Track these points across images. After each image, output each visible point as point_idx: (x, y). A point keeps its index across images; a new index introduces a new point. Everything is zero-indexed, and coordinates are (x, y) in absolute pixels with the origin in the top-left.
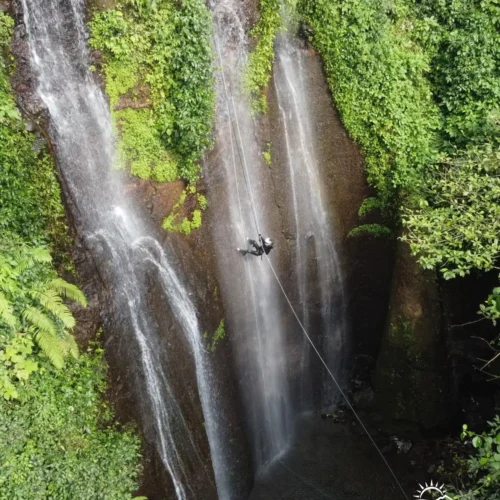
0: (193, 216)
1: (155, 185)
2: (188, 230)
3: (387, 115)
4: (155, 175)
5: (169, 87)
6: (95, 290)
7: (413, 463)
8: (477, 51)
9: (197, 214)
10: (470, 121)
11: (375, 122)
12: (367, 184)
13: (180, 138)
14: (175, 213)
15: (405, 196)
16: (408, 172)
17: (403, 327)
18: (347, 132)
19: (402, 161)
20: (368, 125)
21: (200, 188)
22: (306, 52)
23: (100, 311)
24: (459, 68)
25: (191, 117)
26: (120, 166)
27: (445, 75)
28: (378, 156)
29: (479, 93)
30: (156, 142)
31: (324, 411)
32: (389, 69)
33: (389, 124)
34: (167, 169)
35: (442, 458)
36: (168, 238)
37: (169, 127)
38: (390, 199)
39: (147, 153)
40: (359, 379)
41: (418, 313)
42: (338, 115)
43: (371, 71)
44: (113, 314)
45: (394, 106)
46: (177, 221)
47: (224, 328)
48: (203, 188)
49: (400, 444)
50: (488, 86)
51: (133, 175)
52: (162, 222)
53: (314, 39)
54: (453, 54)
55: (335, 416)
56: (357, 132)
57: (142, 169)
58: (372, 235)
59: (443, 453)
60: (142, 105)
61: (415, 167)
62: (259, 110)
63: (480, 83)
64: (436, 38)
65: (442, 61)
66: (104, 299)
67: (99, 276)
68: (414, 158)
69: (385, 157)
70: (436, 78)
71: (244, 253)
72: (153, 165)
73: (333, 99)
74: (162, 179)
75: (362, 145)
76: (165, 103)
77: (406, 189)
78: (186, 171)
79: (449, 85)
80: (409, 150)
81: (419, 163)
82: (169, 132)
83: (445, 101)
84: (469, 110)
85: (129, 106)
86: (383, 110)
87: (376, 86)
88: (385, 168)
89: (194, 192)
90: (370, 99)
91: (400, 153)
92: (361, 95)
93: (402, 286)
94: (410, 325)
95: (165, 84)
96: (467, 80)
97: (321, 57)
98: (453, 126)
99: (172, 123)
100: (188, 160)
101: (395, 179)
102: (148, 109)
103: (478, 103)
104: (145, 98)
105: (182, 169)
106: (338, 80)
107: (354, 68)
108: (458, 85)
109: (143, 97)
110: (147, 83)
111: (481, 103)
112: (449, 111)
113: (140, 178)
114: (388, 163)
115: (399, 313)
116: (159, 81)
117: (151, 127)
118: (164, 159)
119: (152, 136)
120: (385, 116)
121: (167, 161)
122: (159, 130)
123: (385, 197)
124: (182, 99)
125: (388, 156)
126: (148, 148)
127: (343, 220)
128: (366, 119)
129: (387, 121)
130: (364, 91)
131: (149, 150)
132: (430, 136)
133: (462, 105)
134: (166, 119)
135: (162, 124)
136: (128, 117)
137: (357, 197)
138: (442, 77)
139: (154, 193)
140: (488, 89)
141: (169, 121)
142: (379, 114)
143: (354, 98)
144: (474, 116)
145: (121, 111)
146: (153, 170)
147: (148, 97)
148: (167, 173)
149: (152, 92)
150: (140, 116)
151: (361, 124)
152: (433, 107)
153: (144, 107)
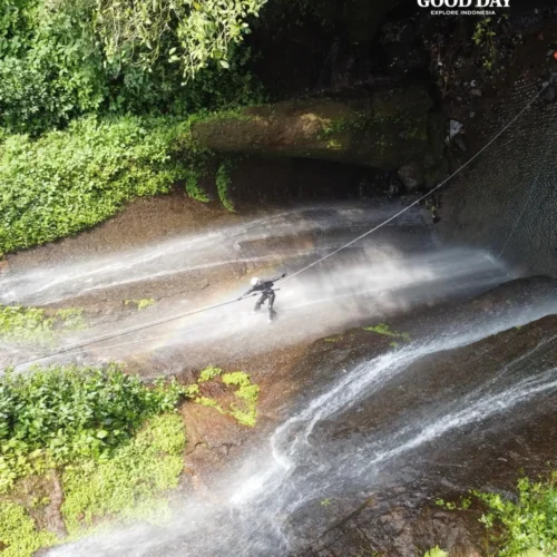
0: (232, 384)
1: (192, 445)
2: (254, 388)
3: (83, 169)
4: (176, 448)
5: (24, 445)
6: (374, 522)
7: (472, 114)
9: (228, 379)
10: (81, 78)
11: (91, 184)
12: (170, 194)
13: (112, 416)
14: (231, 410)
15: (179, 145)
16: (150, 144)
17: (330, 134)
18: (108, 218)
19: (137, 152)
20: (98, 192)
21: (191, 379)
23: (407, 507)
24: (18, 97)
25: (72, 400)
26: (165, 508)
27: (30, 114)
28: (135, 181)
29: (47, 73)
30: (122, 452)
31: (430, 222)
32: (22, 169)
33: (92, 167)
34: (163, 431)
35: (461, 85)
36: (269, 415)
37: (94, 436)
38: (186, 165)
39: (141, 466)
41: (312, 117)
42: (87, 228)
43: (25, 190)
44: (406, 485)
45: (70, 161)
46: (242, 404)
47: (374, 327)
48: (190, 375)
49: (453, 132)
50: (38, 61)
51: (179, 483)
52: (247, 427)
55: (433, 208)
56: (107, 207)
57: (167, 469)
58: (230, 186)
59: (457, 83)
60: (57, 487)
61: (143, 137)
62: (79, 318)
63: (34, 71)
65: (15, 119)
66: (386, 504)
67: (350, 517)
68: (133, 138)
69: (135, 172)
70: (36, 127)
71: (273, 313)
72: (160, 454)
73: (67, 236)
74: (182, 437)
75: (123, 200)
76: (52, 447)
77: (170, 144)
78: (166, 400)
79: (42, 109)
80: (123, 145)
81: (138, 133)
82: (102, 434)
83: (62, 113)
84: (70, 83)
85: (59, 508)
86: (75, 175)
87: (45, 184)
88: (149, 172)
89: (197, 386)
90: (62, 191)
91: (128, 153)
92: (57, 202)
93: (283, 139)
94: (326, 124)
95: (18, 452)
96: (33, 87)
97: (10, 252)
98: (90, 100)
99: (85, 431)
100: (147, 399)
101: (160, 158)
102: (64, 475)
103: (61, 73)
104: (44, 482)
105: (163, 407)
106: (40, 230)
107: (22, 211)
108: (40, 97)
109: (41, 487)
110: (14, 483)
111: (59, 70)
112: (74, 107)
113: (183, 470)
114: (142, 168)
115: (315, 139)
116: (12, 462)
117: (96, 466)
118: (150, 436)
119: (113, 461)
120: (83, 173)
121: (153, 431)
122: (101, 452)
123: (184, 171)
124: (41, 420)
125: (134, 169)
126: (132, 466)
127: (217, 217)
128: (89, 195)
129: (88, 170)
130: (51, 198)
131: (136, 464)
132: (106, 127)
133: (65, 92)
134: (80, 442)
135: (90, 447)
136: (79, 507)
137: (188, 204)
138: (35, 121)
139: (204, 445)
140: (41, 62)
141: (83, 436)
142: (81, 179)
143: (63, 210)
144: (76, 75)
145: (66, 522)
146: (168, 453)
147: (41, 479)
148: (171, 429)
149: (32, 471)
150: (76, 487)
151: (97, 201)
152: (72, 127)
153: (60, 481)
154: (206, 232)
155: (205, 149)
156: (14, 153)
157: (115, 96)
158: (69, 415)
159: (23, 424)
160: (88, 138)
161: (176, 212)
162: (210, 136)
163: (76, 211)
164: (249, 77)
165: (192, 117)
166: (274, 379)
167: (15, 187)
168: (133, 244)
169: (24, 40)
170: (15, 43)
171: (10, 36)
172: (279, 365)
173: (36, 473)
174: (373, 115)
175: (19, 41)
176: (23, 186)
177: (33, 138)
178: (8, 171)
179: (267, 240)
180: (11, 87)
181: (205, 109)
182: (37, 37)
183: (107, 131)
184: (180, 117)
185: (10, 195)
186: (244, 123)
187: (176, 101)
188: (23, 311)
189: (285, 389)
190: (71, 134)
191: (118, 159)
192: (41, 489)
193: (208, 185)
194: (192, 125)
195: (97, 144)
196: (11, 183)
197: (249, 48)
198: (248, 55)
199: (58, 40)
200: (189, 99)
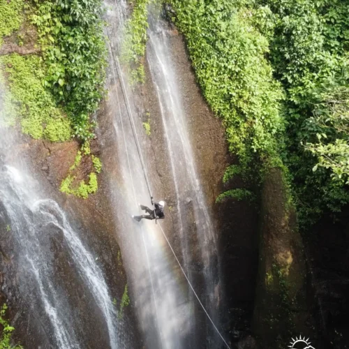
0: (89, 179)
1: (49, 146)
2: (85, 194)
3: (244, 87)
4: (48, 134)
5: (57, 32)
8: (309, 29)
9: (93, 177)
10: (311, 88)
11: (234, 94)
12: (228, 152)
13: (72, 90)
14: (72, 176)
15: (265, 158)
16: (265, 137)
17: (278, 275)
18: (209, 106)
19: (258, 127)
20: (228, 98)
21: (94, 150)
22: (170, 32)
24: (296, 45)
25: (85, 62)
26: (9, 123)
27: (284, 53)
28: (237, 126)
29: (314, 64)
30: (47, 96)
32: (243, 46)
33: (246, 95)
34: (59, 127)
36: (67, 202)
37: (60, 77)
38: (250, 164)
39: (37, 109)
40: (236, 330)
41: (290, 260)
42: (201, 90)
43: (228, 47)
45: (249, 79)
46: (74, 185)
47: (127, 294)
48: (97, 149)
50: (322, 58)
51: (24, 134)
52: (60, 185)
53: (176, 20)
54: (289, 34)
56: (218, 106)
57: (34, 127)
58: (235, 199)
60: (29, 52)
61: (270, 132)
62: (138, 79)
63: (314, 56)
64: (271, 25)
65: (280, 43)
68: (269, 125)
69: (244, 126)
70: (275, 58)
72: (45, 123)
73: (196, 76)
74: (55, 139)
75: (223, 117)
76: (54, 49)
77: (265, 151)
78: (81, 129)
79: (288, 61)
80: (263, 118)
81: (273, 128)
82: (61, 82)
83: (286, 75)
84: (307, 81)
85: (16, 51)
86: (240, 82)
87: (233, 61)
88: (244, 136)
89: (89, 153)
90: (229, 73)
91: (257, 121)
92: (220, 69)
93: (272, 238)
94: (284, 272)
95: (52, 28)
96: (303, 54)
97: (184, 37)
98: (296, 95)
99: (64, 71)
100: (82, 116)
101: (254, 145)
102: (36, 56)
103: (314, 74)
104: (32, 43)
105: (76, 127)
106: (200, 57)
107: (213, 45)
108: (296, 60)
109: (30, 41)
110: (34, 24)
111: (317, 72)
112: (290, 84)
113: (32, 138)
114: (247, 132)
115: (273, 262)
116: (47, 23)
117: (40, 79)
118: (57, 117)
119: (42, 89)
120: (241, 88)
121: (60, 119)
122: (49, 82)
123: (245, 163)
124: (73, 42)
125: (246, 125)
126: (38, 103)
127: (212, 188)
128: (226, 92)
129: (244, 92)
130: (223, 65)
131: (39, 106)
132: (276, 106)
133: (301, 77)
134: (57, 68)
135: (53, 74)
136: (16, 64)
137: (221, 166)
138: (280, 56)
139: (49, 154)
140: (321, 60)
141: (60, 70)
142: (237, 87)
143: (215, 74)
144: (313, 85)
145: (7, 56)
146: (45, 128)
147: (35, 41)
148: (60, 132)
149: (40, 36)
150: (28, 63)
151: (222, 98)
152: (276, 82)
153: (32, 54)
154: (200, 178)
155: (263, 178)
156: (254, 41)
157: (299, 112)
158: (76, 60)
159: (71, 31)
160: (267, 93)
161: (214, 157)
162: (272, 182)
163: (214, 82)
164: (318, 211)
165: (286, 168)
166: (92, 211)
167: (230, 40)
168: (191, 123)
169: (337, 48)
170: (334, 43)
171: (339, 39)
172: (101, 216)
173: (39, 38)
174: (294, 311)
175: (336, 46)
176: (231, 47)
177: (267, 56)
178: (242, 36)
179: (194, 224)
180: (302, 40)
181: (293, 179)
182: (339, 58)
183: (273, 106)
184: (286, 160)
185: (224, 37)
186: (283, 208)
187: (298, 157)
188: (143, 42)
189: (85, 217)
190: (271, 82)
191: (253, 113)
192: (29, 41)
193: (235, 182)
194: (280, 168)
195: (263, 99)
196: (233, 38)
197: (340, 211)
198: (334, 210)
199: (338, 72)
200: (300, 166)
